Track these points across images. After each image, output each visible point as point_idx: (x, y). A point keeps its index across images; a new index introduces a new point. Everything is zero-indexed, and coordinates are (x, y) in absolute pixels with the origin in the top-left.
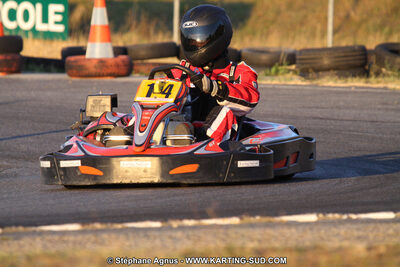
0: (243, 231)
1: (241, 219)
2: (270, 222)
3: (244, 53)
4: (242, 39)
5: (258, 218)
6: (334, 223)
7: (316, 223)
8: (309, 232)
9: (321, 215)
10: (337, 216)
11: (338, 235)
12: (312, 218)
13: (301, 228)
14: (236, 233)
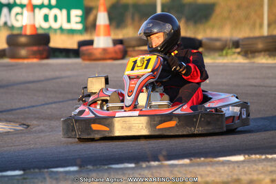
0: (191, 169)
1: (191, 160)
2: (211, 161)
3: (204, 41)
4: (205, 31)
5: (202, 159)
6: (255, 161)
7: (243, 162)
8: (237, 168)
9: (247, 156)
10: (258, 156)
11: (257, 170)
12: (240, 158)
13: (231, 166)
14: (186, 170)
